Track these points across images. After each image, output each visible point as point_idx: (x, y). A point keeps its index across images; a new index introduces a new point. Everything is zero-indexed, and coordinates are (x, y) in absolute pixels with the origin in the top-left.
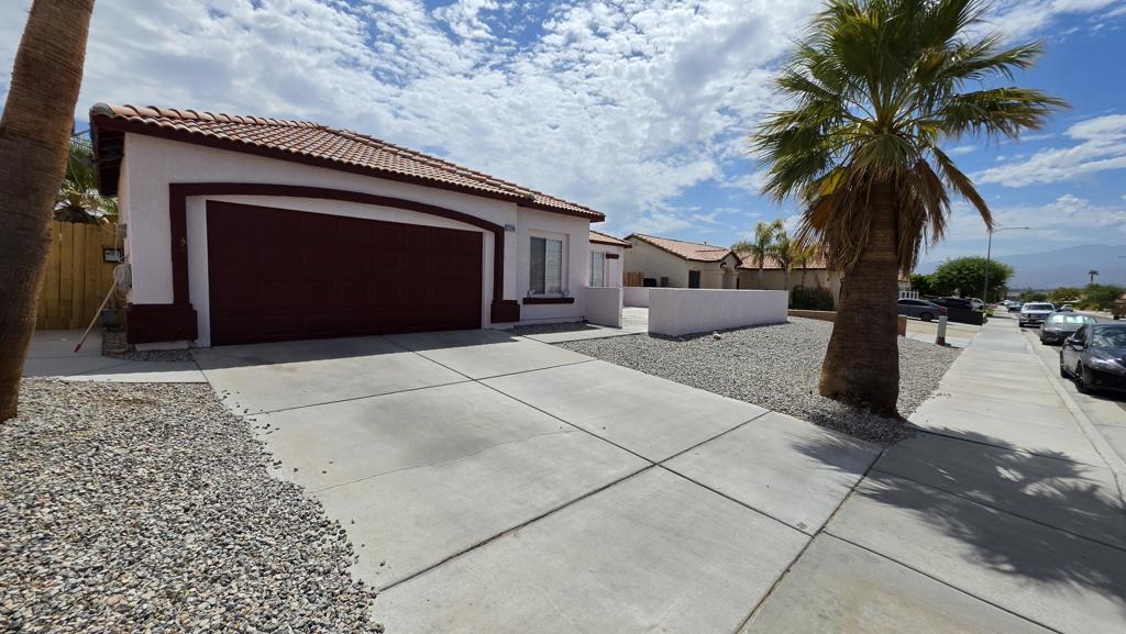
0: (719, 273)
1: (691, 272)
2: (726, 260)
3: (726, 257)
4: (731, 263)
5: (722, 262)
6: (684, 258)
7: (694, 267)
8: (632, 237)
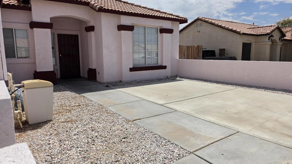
0: (267, 44)
1: (243, 43)
2: (273, 34)
3: (273, 31)
4: (276, 36)
5: (270, 35)
6: (238, 33)
7: (246, 40)
8: (198, 19)
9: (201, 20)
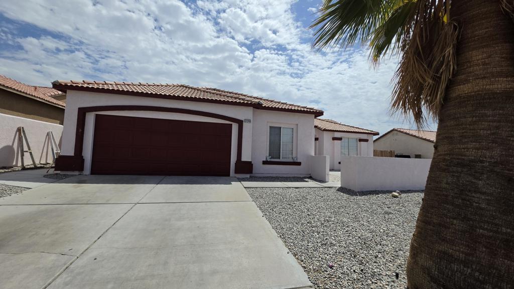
6: (432, 142)
8: (393, 130)
9: (396, 130)
